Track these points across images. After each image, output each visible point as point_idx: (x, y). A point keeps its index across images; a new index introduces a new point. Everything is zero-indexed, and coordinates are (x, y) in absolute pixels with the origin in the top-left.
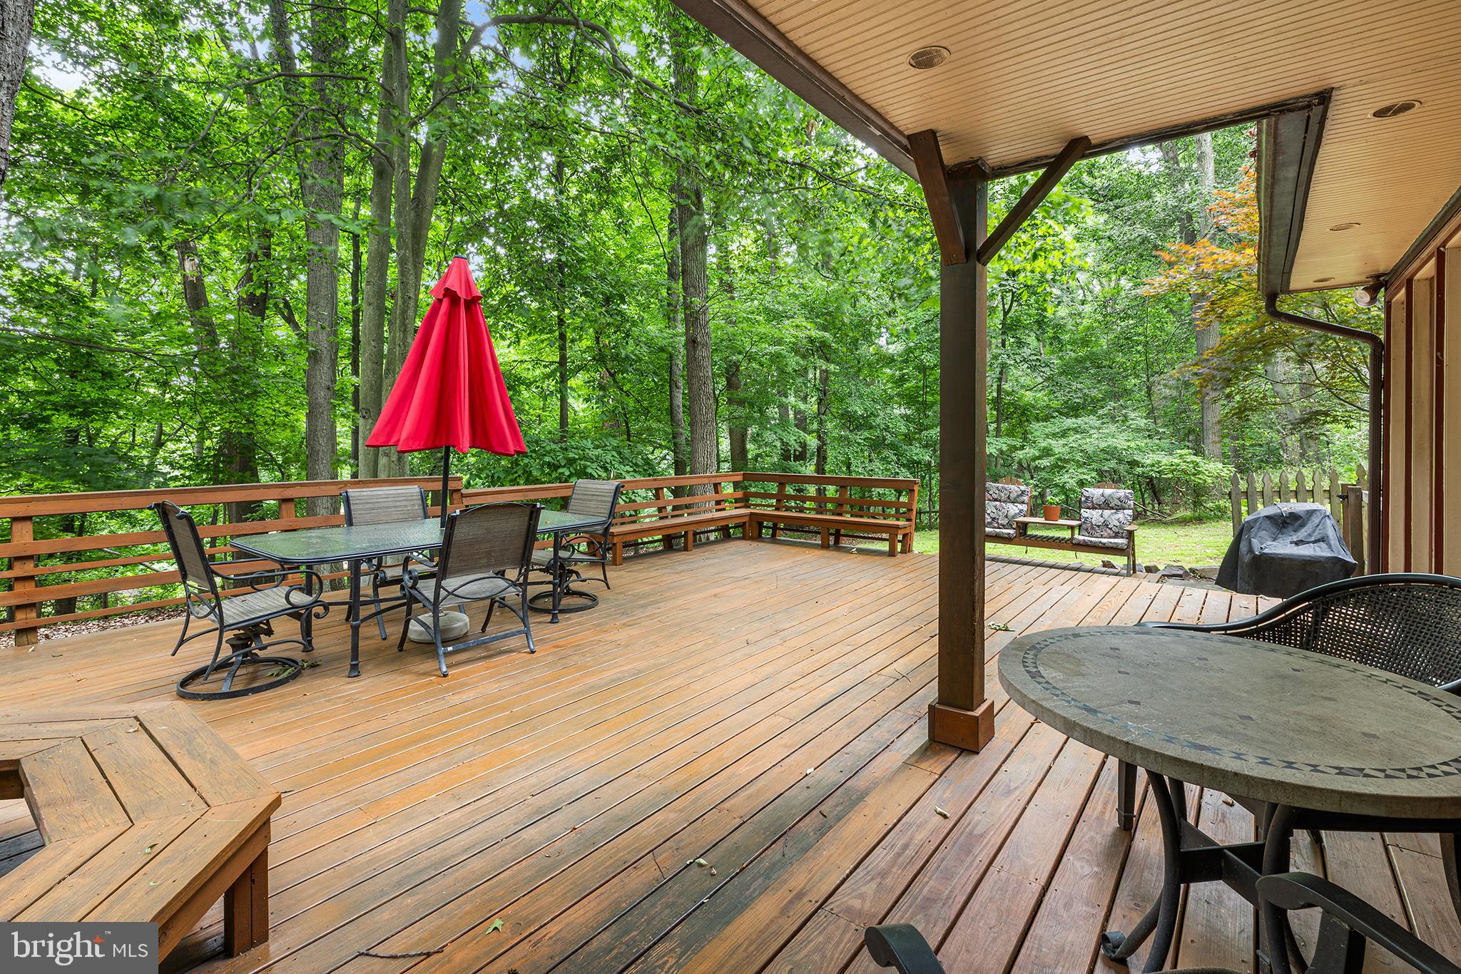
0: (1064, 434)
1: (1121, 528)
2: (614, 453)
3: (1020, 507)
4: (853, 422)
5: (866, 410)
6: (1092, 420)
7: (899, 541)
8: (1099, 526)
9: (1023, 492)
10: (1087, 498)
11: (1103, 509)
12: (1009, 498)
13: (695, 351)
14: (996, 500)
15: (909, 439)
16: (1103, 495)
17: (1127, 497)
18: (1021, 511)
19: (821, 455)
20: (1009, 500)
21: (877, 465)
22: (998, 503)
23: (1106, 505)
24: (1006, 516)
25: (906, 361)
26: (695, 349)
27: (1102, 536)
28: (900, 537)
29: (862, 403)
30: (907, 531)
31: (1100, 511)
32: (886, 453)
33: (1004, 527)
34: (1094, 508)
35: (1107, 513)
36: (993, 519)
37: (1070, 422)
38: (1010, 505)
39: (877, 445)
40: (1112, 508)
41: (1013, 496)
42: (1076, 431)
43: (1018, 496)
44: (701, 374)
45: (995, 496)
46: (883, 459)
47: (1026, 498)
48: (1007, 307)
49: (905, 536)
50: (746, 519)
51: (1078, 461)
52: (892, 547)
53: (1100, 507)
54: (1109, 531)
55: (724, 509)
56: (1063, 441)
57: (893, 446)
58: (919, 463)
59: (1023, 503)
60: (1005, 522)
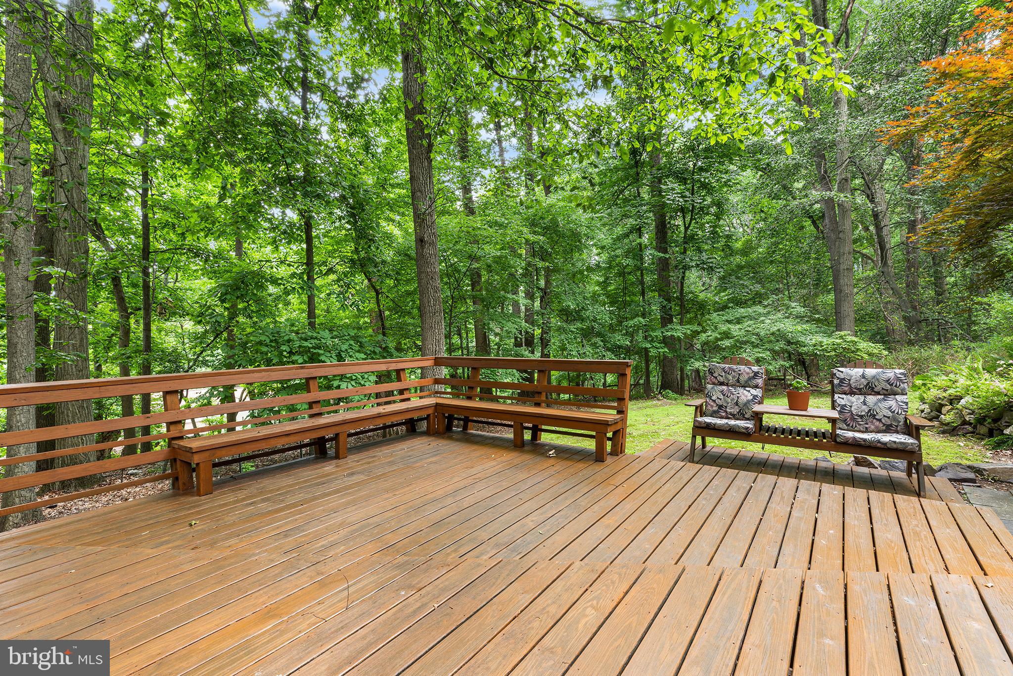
0: (739, 321)
1: (895, 419)
2: (352, 342)
3: (754, 392)
4: (567, 315)
5: (578, 305)
6: (759, 309)
7: (609, 439)
8: (861, 417)
9: (756, 374)
10: (842, 380)
11: (865, 394)
12: (738, 381)
13: (423, 249)
14: (722, 384)
15: (612, 329)
16: (863, 376)
17: (898, 379)
18: (755, 397)
19: (545, 343)
20: (739, 384)
21: (588, 349)
22: (725, 388)
23: (869, 388)
24: (737, 404)
25: (610, 268)
26: (423, 247)
27: (867, 431)
28: (610, 435)
29: (575, 300)
30: (618, 427)
31: (862, 398)
32: (594, 340)
33: (734, 417)
34: (852, 393)
35: (871, 399)
36: (720, 407)
37: (742, 311)
38: (741, 390)
39: (587, 334)
40: (878, 393)
41: (743, 378)
42: (750, 318)
43: (750, 379)
44: (429, 270)
45: (721, 379)
46: (592, 345)
47: (760, 382)
48: (687, 223)
49: (615, 433)
50: (430, 411)
51: (753, 342)
52: (600, 446)
53: (860, 391)
54: (877, 423)
55: (409, 399)
56: (738, 326)
57: (599, 334)
58: (620, 347)
59: (756, 387)
60: (735, 410)
